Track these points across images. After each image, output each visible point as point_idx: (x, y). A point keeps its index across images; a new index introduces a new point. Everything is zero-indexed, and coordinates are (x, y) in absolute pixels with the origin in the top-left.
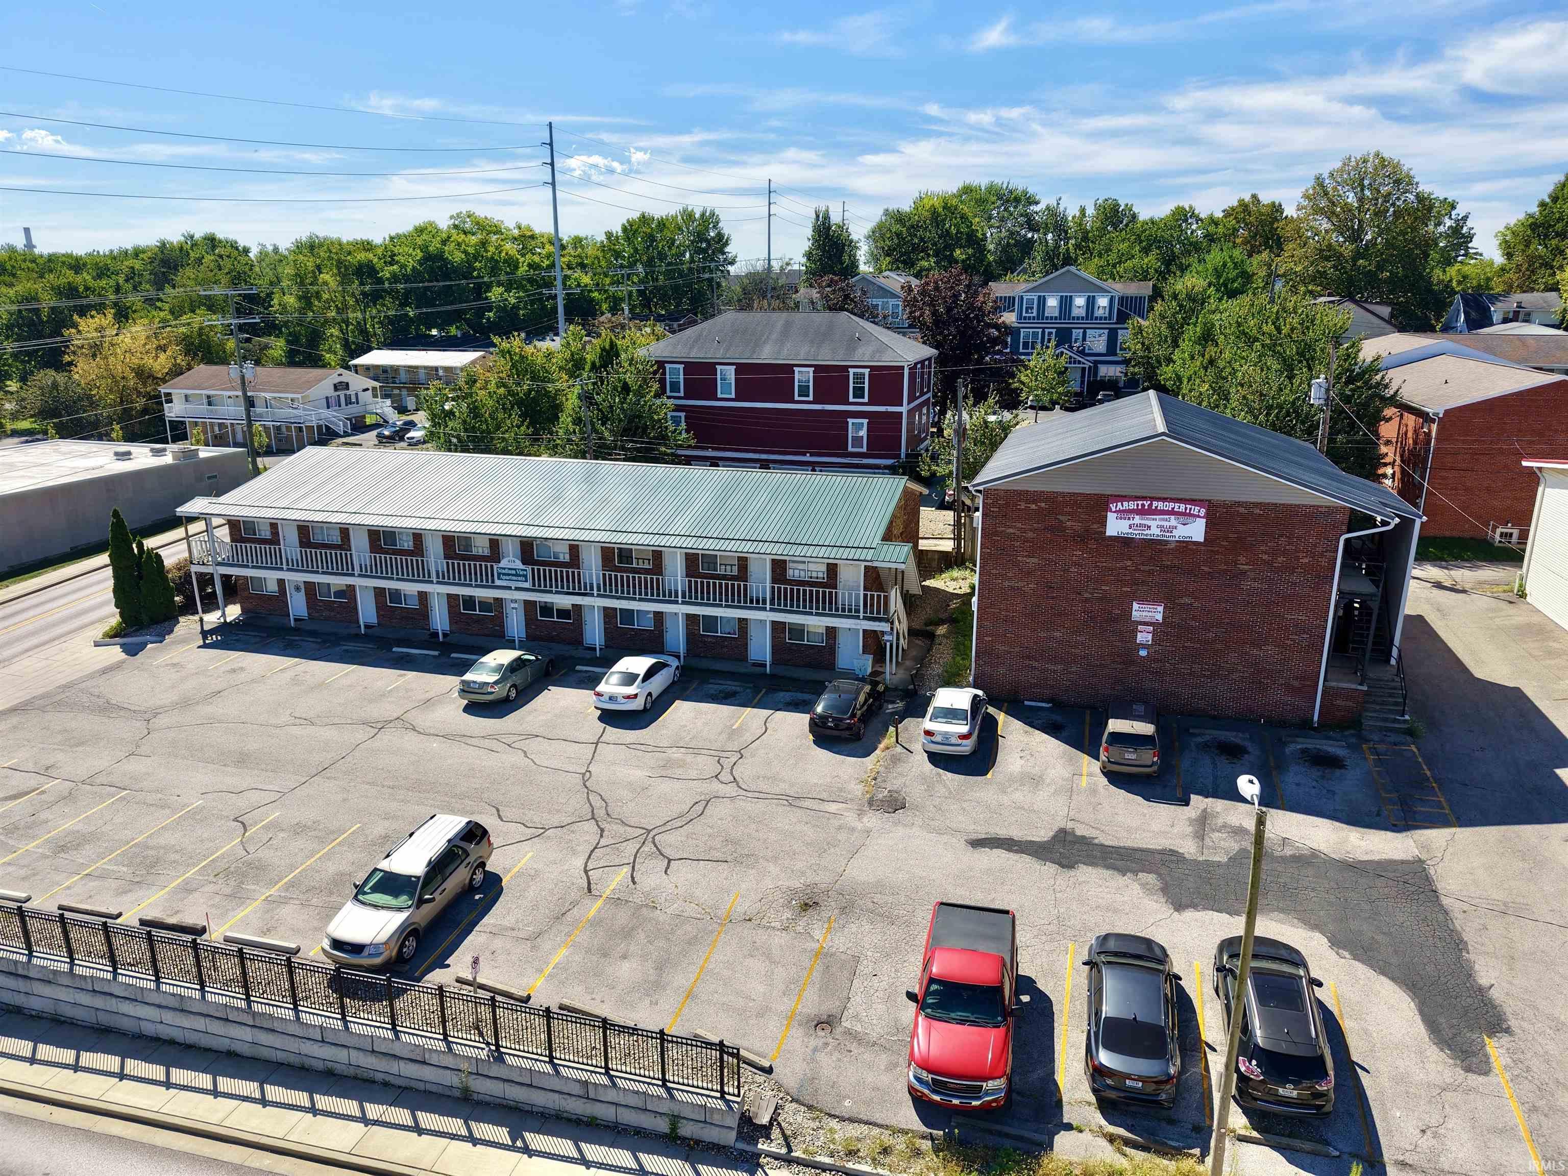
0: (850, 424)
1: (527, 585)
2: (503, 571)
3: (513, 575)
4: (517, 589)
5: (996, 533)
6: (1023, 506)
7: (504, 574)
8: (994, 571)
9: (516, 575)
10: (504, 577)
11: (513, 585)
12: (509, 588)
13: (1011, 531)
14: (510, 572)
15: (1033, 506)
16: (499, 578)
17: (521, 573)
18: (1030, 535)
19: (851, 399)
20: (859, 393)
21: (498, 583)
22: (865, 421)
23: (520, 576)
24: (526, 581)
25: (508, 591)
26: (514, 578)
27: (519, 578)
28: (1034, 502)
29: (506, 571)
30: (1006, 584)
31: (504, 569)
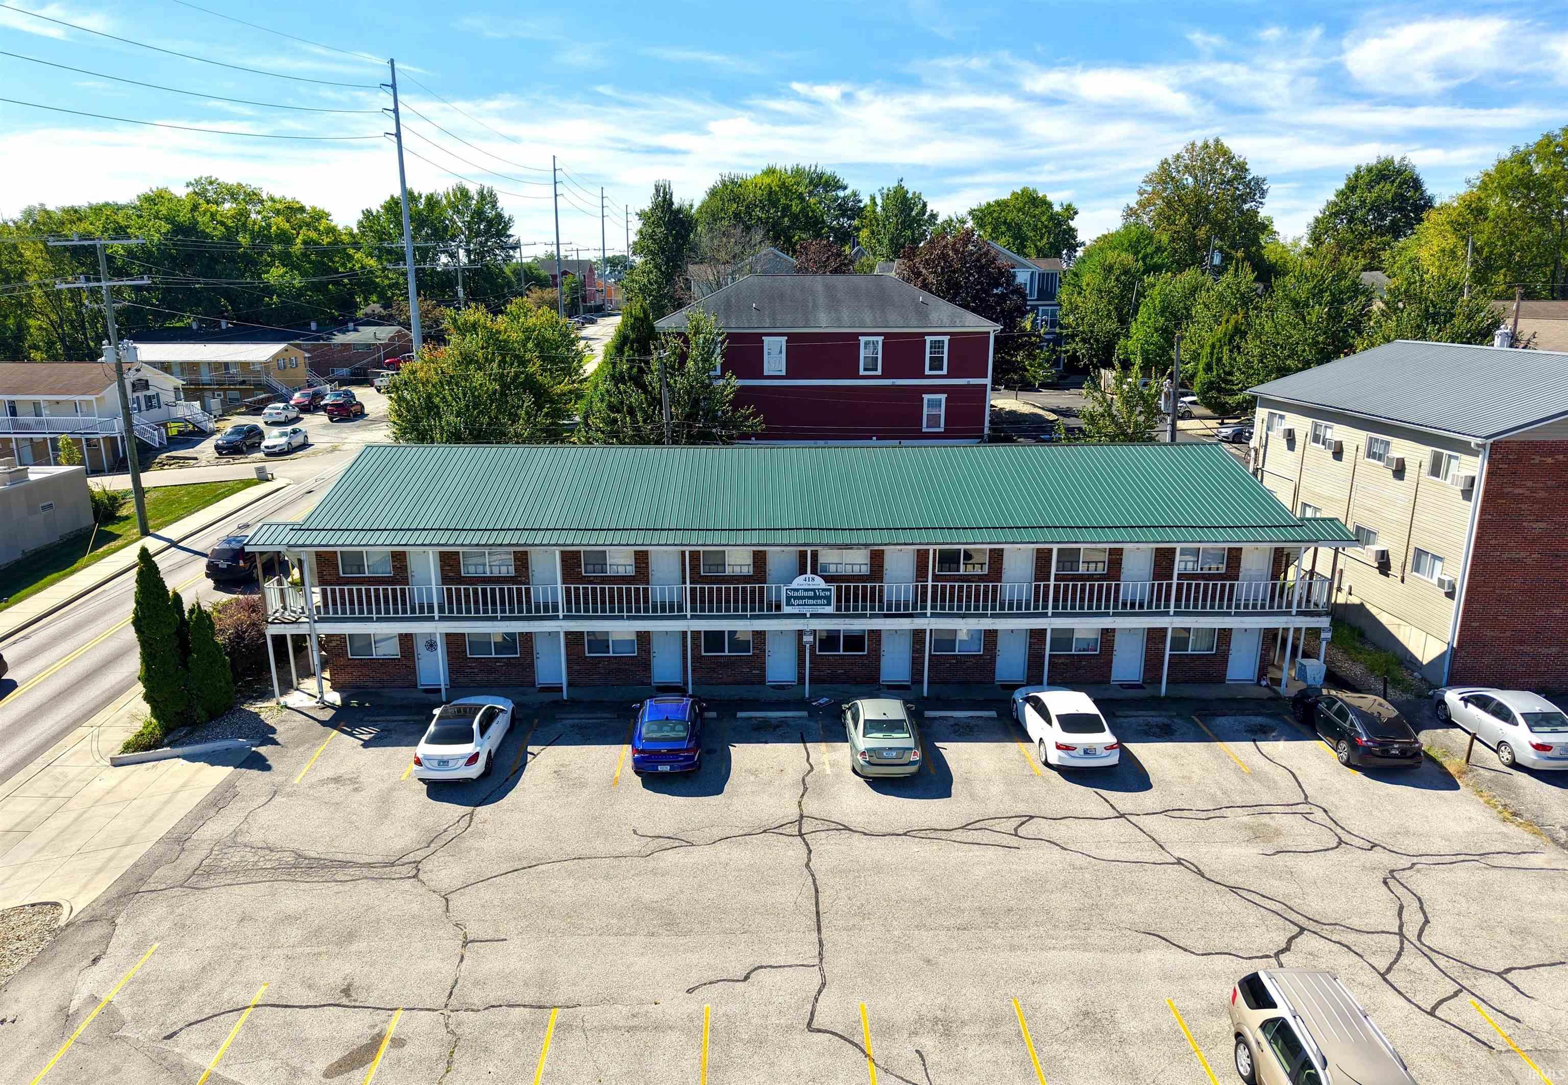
0: (925, 402)
1: (830, 610)
2: (796, 594)
3: (810, 598)
4: (813, 616)
5: (1502, 495)
6: (1537, 459)
7: (796, 598)
8: (1493, 542)
9: (815, 597)
10: (797, 602)
11: (808, 611)
12: (803, 616)
13: (1520, 491)
14: (806, 594)
15: (1549, 460)
16: (788, 604)
17: (822, 594)
18: (1542, 494)
19: (927, 372)
20: (936, 363)
21: (787, 610)
22: (943, 397)
23: (820, 598)
24: (829, 604)
25: (802, 621)
26: (811, 602)
27: (819, 601)
28: (1551, 454)
29: (800, 594)
30: (1505, 556)
31: (797, 590)
